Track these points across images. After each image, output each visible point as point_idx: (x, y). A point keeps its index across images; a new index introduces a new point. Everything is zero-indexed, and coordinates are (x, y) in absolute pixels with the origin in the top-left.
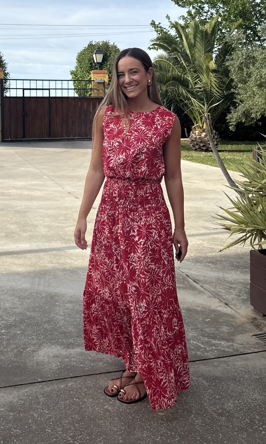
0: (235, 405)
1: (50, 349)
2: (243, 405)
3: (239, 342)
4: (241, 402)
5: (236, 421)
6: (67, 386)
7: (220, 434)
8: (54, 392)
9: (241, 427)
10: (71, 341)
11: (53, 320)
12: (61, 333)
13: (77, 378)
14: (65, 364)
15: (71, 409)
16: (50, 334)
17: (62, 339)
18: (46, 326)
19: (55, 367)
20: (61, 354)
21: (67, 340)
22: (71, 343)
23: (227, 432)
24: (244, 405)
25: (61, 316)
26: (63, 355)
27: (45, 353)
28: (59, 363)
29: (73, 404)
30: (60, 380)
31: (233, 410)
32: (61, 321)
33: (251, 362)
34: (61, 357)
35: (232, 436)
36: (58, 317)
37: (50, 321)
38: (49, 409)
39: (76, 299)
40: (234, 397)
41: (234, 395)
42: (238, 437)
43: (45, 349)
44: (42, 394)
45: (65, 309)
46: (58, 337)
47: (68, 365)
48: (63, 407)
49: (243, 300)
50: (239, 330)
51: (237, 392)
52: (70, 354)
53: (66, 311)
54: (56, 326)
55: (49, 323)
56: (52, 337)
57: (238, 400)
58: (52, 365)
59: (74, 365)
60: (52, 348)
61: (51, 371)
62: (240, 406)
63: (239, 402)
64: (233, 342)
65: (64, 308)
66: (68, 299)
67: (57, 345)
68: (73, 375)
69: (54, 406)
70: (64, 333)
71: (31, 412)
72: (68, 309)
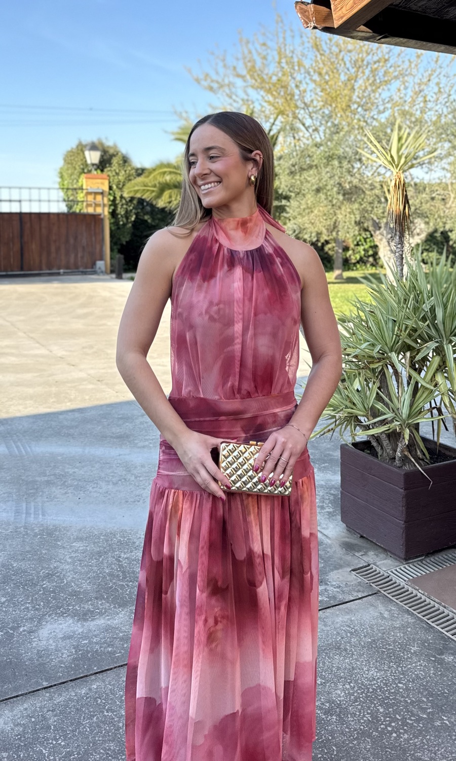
0: (347, 692)
1: (56, 626)
2: (357, 690)
3: (334, 583)
4: (354, 687)
5: (353, 721)
6: (90, 689)
7: (334, 748)
8: (71, 704)
9: (361, 729)
10: (88, 606)
11: (56, 573)
12: (71, 595)
13: (104, 674)
14: (84, 650)
15: (101, 733)
16: (54, 598)
17: (73, 605)
18: (46, 584)
19: (68, 656)
20: (74, 632)
21: (82, 606)
22: (89, 610)
23: (343, 742)
24: (359, 691)
25: (68, 564)
26: (79, 634)
27: (49, 634)
28: (74, 648)
29: (104, 723)
30: (78, 681)
31: (344, 702)
32: (69, 574)
33: (356, 616)
34: (75, 638)
35: (351, 748)
36: (62, 566)
37: (51, 575)
38: (65, 736)
39: (87, 533)
40: (342, 678)
41: (342, 674)
42: (359, 748)
43: (49, 626)
44: (52, 711)
45: (73, 551)
46: (67, 601)
47: (88, 652)
48: (88, 730)
49: (329, 513)
50: (332, 564)
51: (345, 669)
52: (90, 631)
53: (74, 555)
54: (61, 583)
55: (50, 578)
56: (58, 602)
57: (349, 683)
58: (62, 654)
59: (97, 650)
60: (60, 622)
61: (63, 665)
62: (354, 693)
63: (351, 686)
64: (327, 584)
65: (70, 551)
66: (76, 533)
67: (66, 616)
68: (98, 668)
69: (73, 731)
70: (75, 594)
71: (37, 747)
72: (76, 551)
